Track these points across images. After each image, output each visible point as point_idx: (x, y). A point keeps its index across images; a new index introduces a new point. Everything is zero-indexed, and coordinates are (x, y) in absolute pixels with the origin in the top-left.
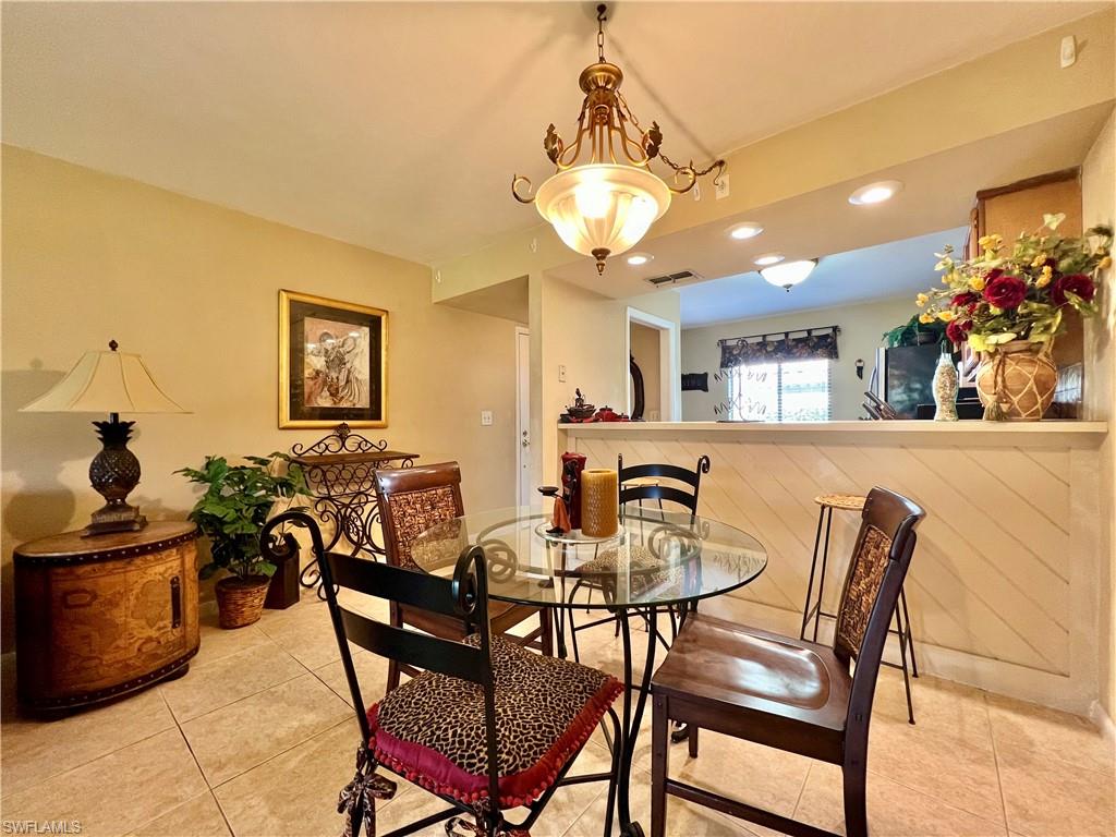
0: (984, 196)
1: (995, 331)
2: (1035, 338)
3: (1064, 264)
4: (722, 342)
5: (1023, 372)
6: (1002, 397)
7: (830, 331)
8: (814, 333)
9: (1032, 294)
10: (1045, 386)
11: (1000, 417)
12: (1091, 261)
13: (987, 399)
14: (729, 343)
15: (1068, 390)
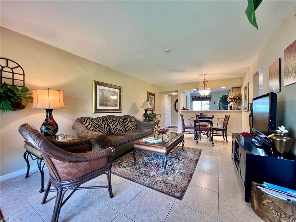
0: (233, 88)
1: (234, 102)
2: (237, 103)
3: (239, 97)
4: (192, 97)
5: (236, 106)
6: (234, 108)
7: (210, 96)
8: (207, 96)
9: (237, 99)
10: (237, 107)
11: (234, 110)
12: (241, 97)
13: (233, 108)
14: (193, 97)
15: (239, 107)
